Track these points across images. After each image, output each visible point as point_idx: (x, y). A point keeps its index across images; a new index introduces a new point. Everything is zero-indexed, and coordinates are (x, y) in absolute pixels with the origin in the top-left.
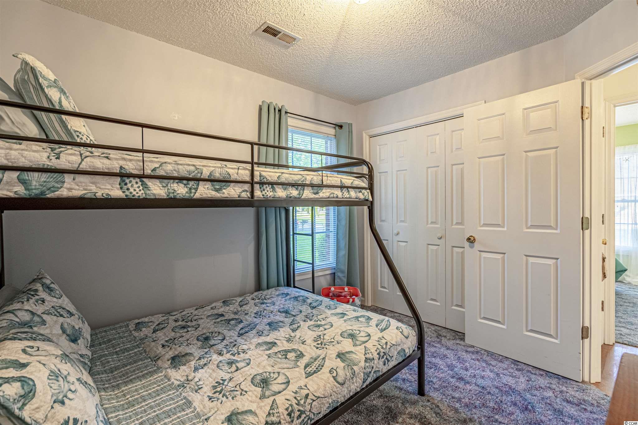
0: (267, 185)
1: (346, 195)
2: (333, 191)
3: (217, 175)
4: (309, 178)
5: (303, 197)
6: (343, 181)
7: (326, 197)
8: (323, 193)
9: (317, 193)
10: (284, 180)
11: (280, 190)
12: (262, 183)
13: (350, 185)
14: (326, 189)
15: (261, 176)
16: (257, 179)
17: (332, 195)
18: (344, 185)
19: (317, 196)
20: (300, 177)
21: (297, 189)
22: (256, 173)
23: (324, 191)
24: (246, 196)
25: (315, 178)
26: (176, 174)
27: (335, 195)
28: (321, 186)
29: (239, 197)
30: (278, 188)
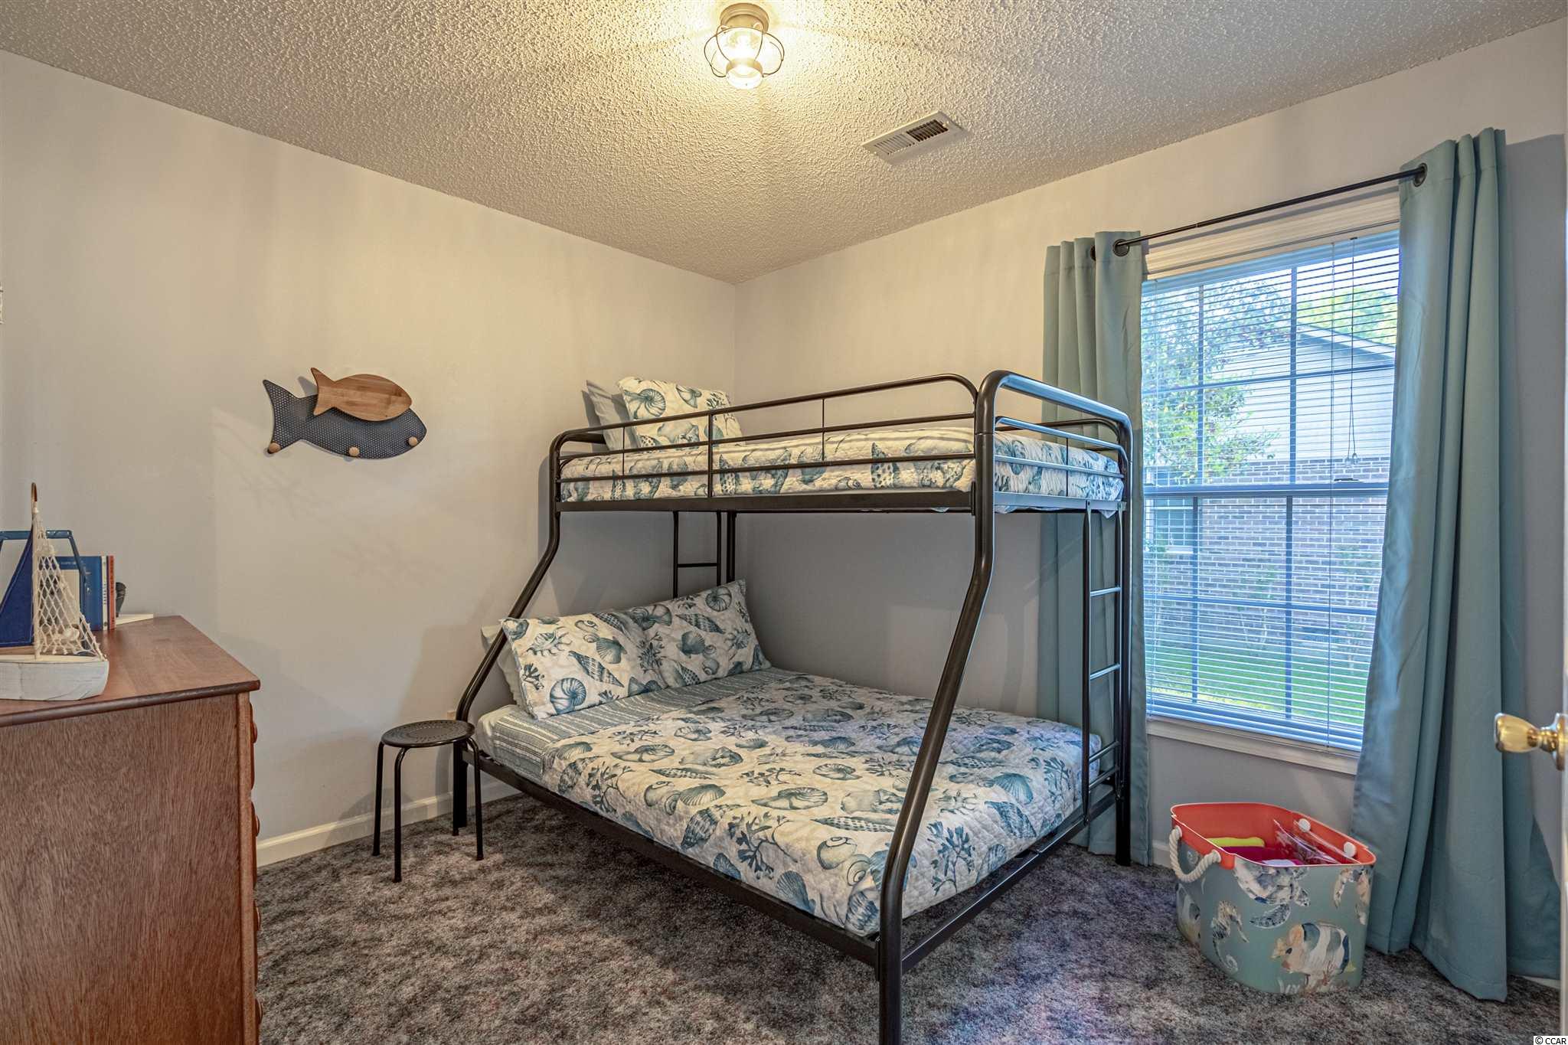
0: (729, 474)
1: (887, 479)
2: (848, 474)
3: (675, 468)
4: (796, 452)
5: (782, 491)
6: (880, 446)
7: (829, 488)
8: (824, 479)
9: (811, 481)
10: (753, 462)
11: (746, 481)
12: (723, 472)
13: (903, 454)
14: (832, 471)
15: (721, 460)
16: (716, 466)
17: (843, 484)
18: (881, 456)
19: (809, 487)
20: (778, 452)
21: (773, 476)
22: (716, 457)
23: (826, 475)
24: (703, 493)
25: (809, 450)
26: (644, 472)
27: (850, 483)
28: (822, 465)
29: (696, 495)
30: (743, 477)
